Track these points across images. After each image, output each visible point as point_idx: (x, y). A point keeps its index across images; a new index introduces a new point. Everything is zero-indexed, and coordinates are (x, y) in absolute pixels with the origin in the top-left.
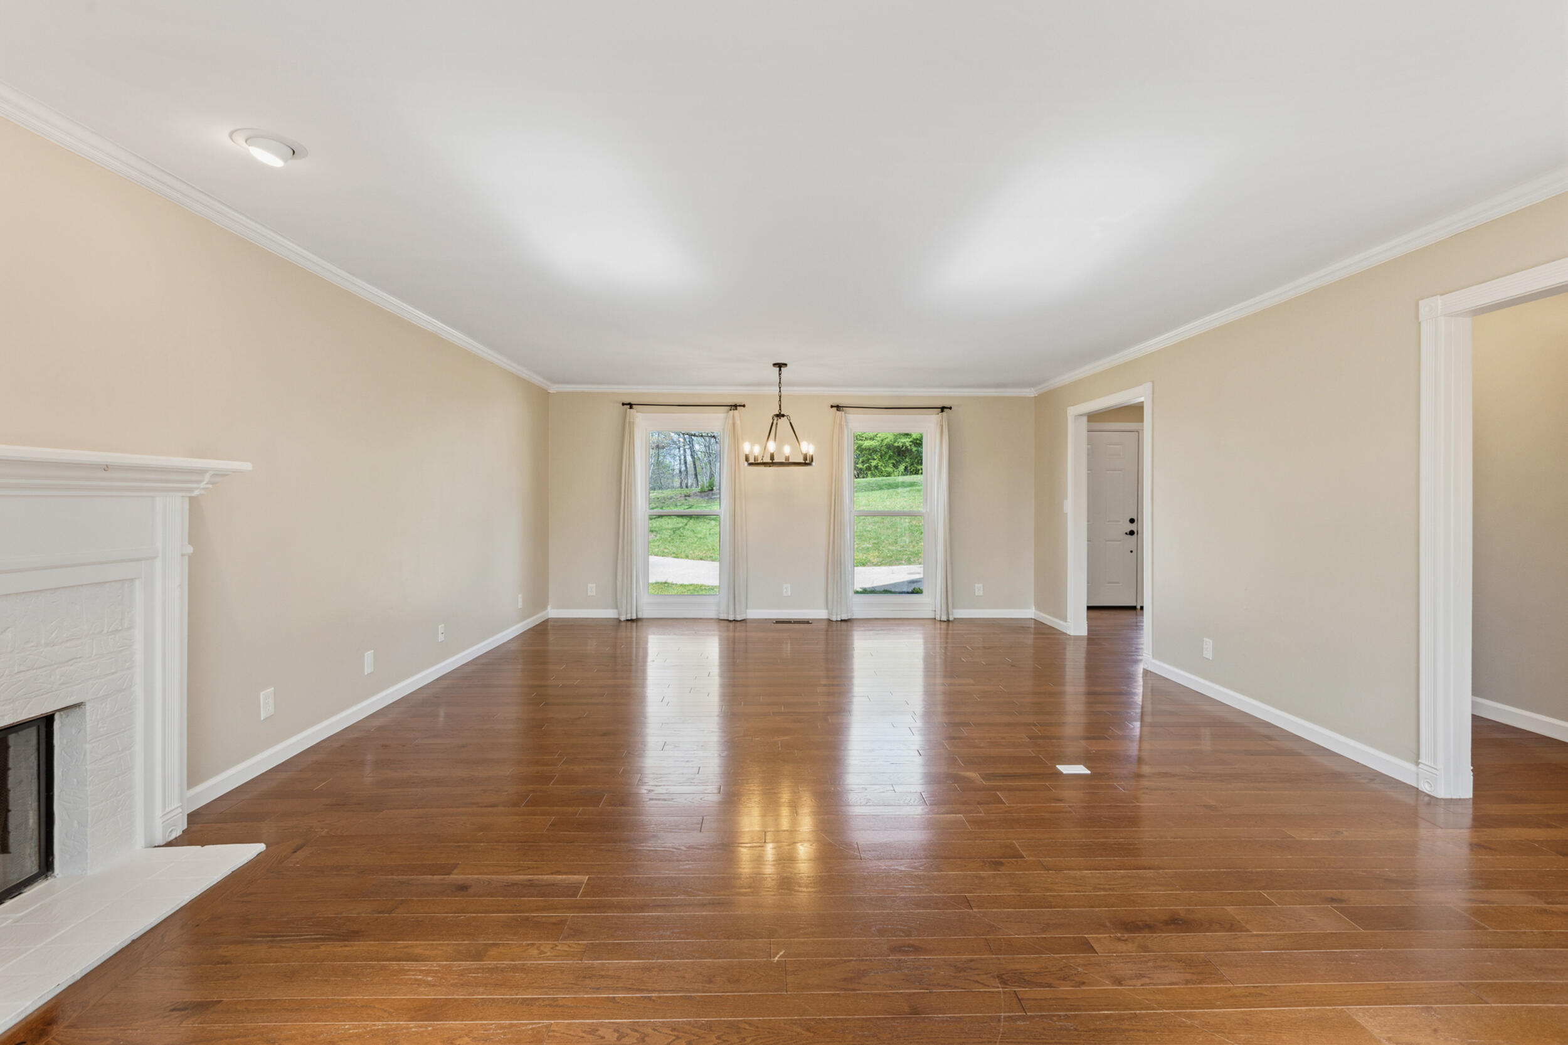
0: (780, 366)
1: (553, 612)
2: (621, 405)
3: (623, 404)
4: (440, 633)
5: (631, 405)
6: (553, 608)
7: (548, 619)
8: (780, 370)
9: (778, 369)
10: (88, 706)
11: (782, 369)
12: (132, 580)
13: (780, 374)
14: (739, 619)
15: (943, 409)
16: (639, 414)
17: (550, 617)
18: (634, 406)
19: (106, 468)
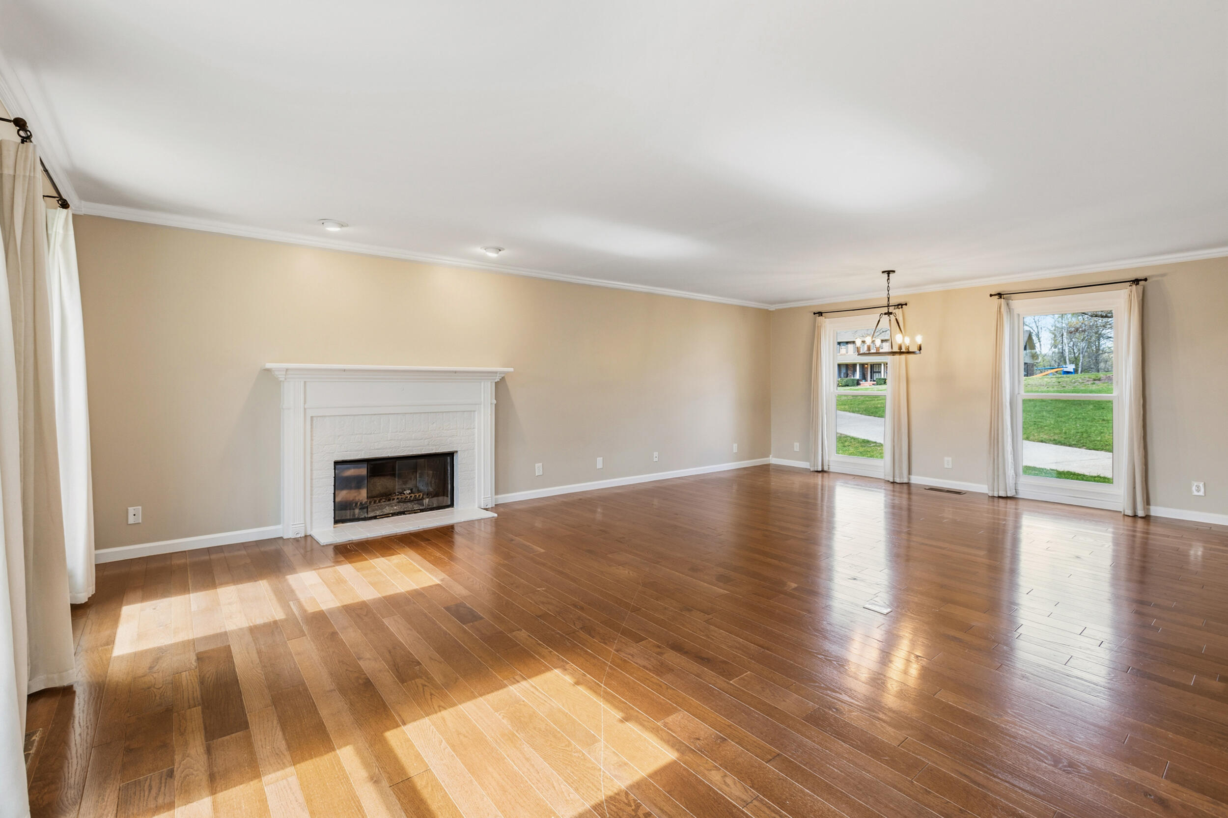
0: (889, 273)
1: (773, 460)
2: (813, 314)
3: (814, 314)
4: (654, 457)
5: (820, 314)
6: (773, 457)
7: (770, 464)
8: (889, 276)
9: (887, 275)
10: (459, 452)
11: (890, 275)
12: (474, 411)
13: (888, 279)
14: (898, 482)
15: (1136, 281)
16: (827, 320)
17: (771, 463)
18: (823, 314)
19: (456, 372)
